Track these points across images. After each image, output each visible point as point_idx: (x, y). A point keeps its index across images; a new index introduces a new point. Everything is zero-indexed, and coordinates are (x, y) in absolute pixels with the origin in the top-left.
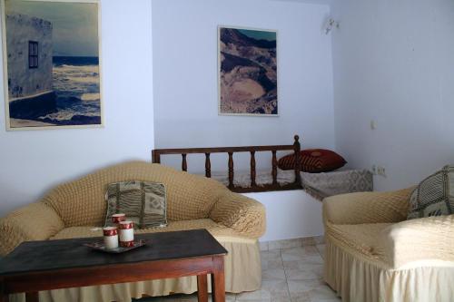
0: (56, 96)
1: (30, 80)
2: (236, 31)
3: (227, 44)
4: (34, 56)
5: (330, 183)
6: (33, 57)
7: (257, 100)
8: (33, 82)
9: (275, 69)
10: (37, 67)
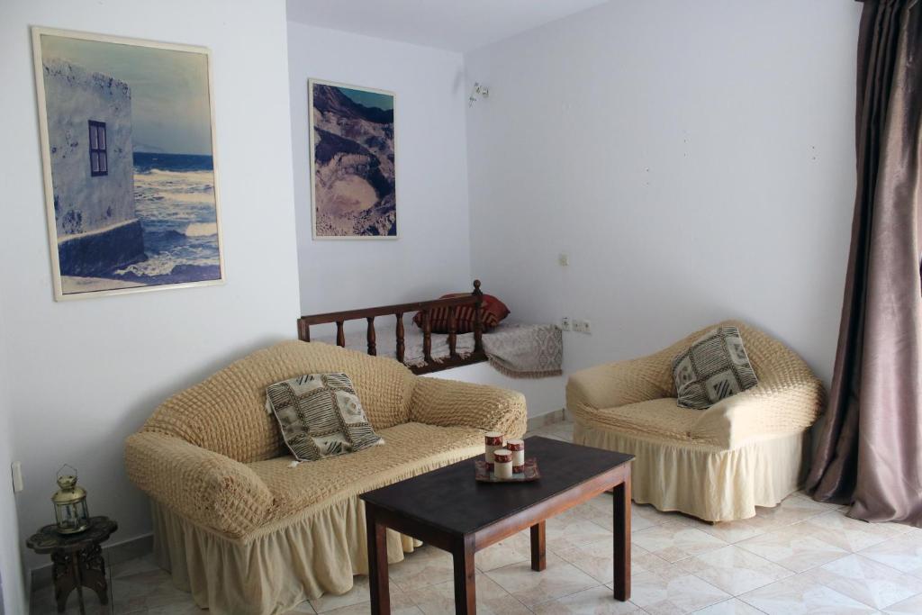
0: (142, 230)
1: (95, 198)
2: (336, 90)
3: (323, 114)
4: (99, 151)
5: (516, 347)
6: (97, 152)
7: (368, 212)
8: (100, 201)
9: (392, 158)
10: (105, 173)
